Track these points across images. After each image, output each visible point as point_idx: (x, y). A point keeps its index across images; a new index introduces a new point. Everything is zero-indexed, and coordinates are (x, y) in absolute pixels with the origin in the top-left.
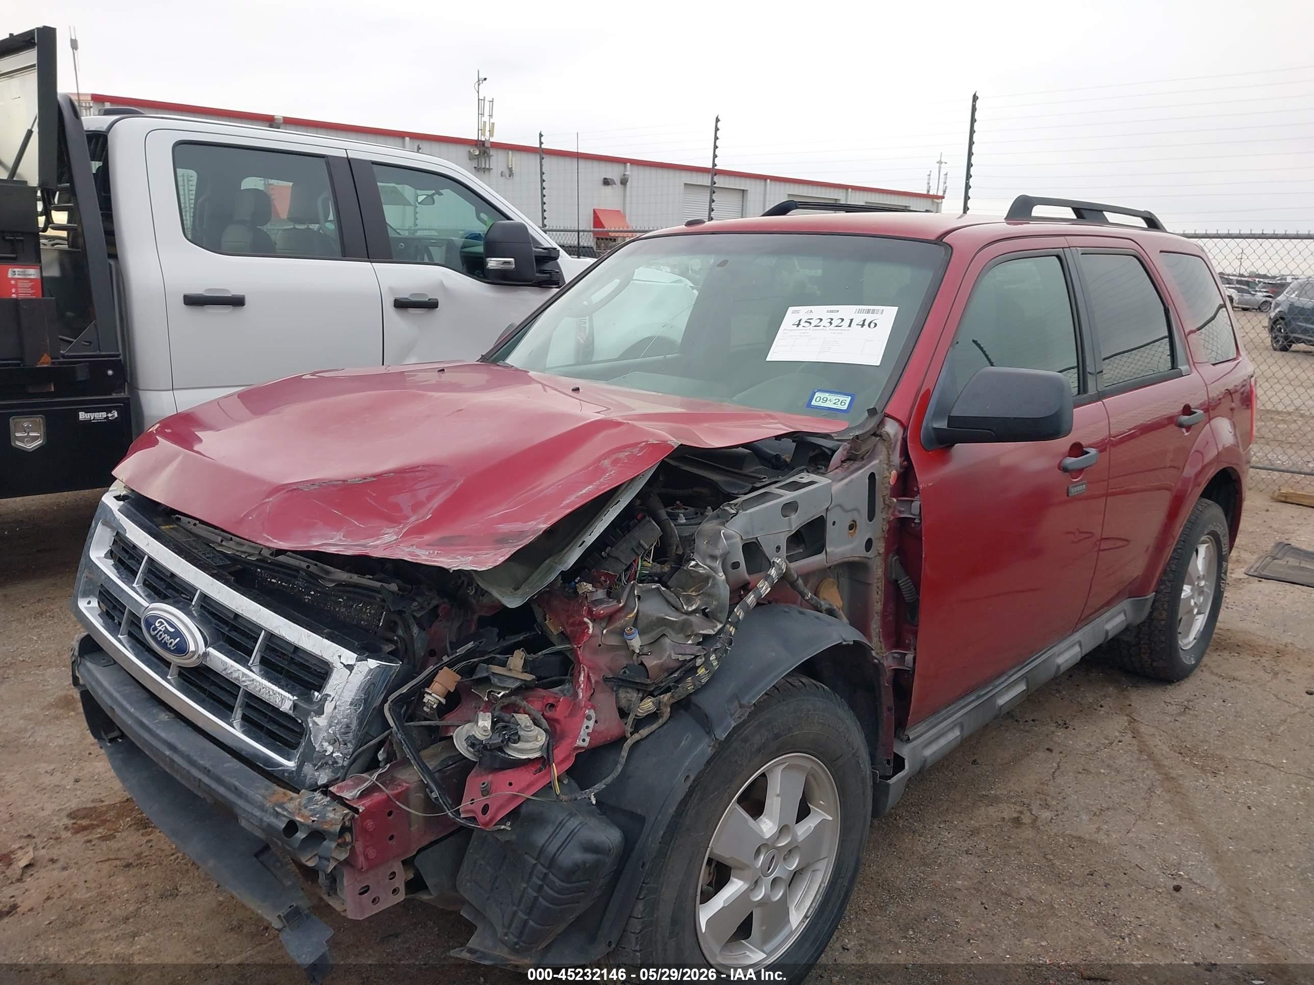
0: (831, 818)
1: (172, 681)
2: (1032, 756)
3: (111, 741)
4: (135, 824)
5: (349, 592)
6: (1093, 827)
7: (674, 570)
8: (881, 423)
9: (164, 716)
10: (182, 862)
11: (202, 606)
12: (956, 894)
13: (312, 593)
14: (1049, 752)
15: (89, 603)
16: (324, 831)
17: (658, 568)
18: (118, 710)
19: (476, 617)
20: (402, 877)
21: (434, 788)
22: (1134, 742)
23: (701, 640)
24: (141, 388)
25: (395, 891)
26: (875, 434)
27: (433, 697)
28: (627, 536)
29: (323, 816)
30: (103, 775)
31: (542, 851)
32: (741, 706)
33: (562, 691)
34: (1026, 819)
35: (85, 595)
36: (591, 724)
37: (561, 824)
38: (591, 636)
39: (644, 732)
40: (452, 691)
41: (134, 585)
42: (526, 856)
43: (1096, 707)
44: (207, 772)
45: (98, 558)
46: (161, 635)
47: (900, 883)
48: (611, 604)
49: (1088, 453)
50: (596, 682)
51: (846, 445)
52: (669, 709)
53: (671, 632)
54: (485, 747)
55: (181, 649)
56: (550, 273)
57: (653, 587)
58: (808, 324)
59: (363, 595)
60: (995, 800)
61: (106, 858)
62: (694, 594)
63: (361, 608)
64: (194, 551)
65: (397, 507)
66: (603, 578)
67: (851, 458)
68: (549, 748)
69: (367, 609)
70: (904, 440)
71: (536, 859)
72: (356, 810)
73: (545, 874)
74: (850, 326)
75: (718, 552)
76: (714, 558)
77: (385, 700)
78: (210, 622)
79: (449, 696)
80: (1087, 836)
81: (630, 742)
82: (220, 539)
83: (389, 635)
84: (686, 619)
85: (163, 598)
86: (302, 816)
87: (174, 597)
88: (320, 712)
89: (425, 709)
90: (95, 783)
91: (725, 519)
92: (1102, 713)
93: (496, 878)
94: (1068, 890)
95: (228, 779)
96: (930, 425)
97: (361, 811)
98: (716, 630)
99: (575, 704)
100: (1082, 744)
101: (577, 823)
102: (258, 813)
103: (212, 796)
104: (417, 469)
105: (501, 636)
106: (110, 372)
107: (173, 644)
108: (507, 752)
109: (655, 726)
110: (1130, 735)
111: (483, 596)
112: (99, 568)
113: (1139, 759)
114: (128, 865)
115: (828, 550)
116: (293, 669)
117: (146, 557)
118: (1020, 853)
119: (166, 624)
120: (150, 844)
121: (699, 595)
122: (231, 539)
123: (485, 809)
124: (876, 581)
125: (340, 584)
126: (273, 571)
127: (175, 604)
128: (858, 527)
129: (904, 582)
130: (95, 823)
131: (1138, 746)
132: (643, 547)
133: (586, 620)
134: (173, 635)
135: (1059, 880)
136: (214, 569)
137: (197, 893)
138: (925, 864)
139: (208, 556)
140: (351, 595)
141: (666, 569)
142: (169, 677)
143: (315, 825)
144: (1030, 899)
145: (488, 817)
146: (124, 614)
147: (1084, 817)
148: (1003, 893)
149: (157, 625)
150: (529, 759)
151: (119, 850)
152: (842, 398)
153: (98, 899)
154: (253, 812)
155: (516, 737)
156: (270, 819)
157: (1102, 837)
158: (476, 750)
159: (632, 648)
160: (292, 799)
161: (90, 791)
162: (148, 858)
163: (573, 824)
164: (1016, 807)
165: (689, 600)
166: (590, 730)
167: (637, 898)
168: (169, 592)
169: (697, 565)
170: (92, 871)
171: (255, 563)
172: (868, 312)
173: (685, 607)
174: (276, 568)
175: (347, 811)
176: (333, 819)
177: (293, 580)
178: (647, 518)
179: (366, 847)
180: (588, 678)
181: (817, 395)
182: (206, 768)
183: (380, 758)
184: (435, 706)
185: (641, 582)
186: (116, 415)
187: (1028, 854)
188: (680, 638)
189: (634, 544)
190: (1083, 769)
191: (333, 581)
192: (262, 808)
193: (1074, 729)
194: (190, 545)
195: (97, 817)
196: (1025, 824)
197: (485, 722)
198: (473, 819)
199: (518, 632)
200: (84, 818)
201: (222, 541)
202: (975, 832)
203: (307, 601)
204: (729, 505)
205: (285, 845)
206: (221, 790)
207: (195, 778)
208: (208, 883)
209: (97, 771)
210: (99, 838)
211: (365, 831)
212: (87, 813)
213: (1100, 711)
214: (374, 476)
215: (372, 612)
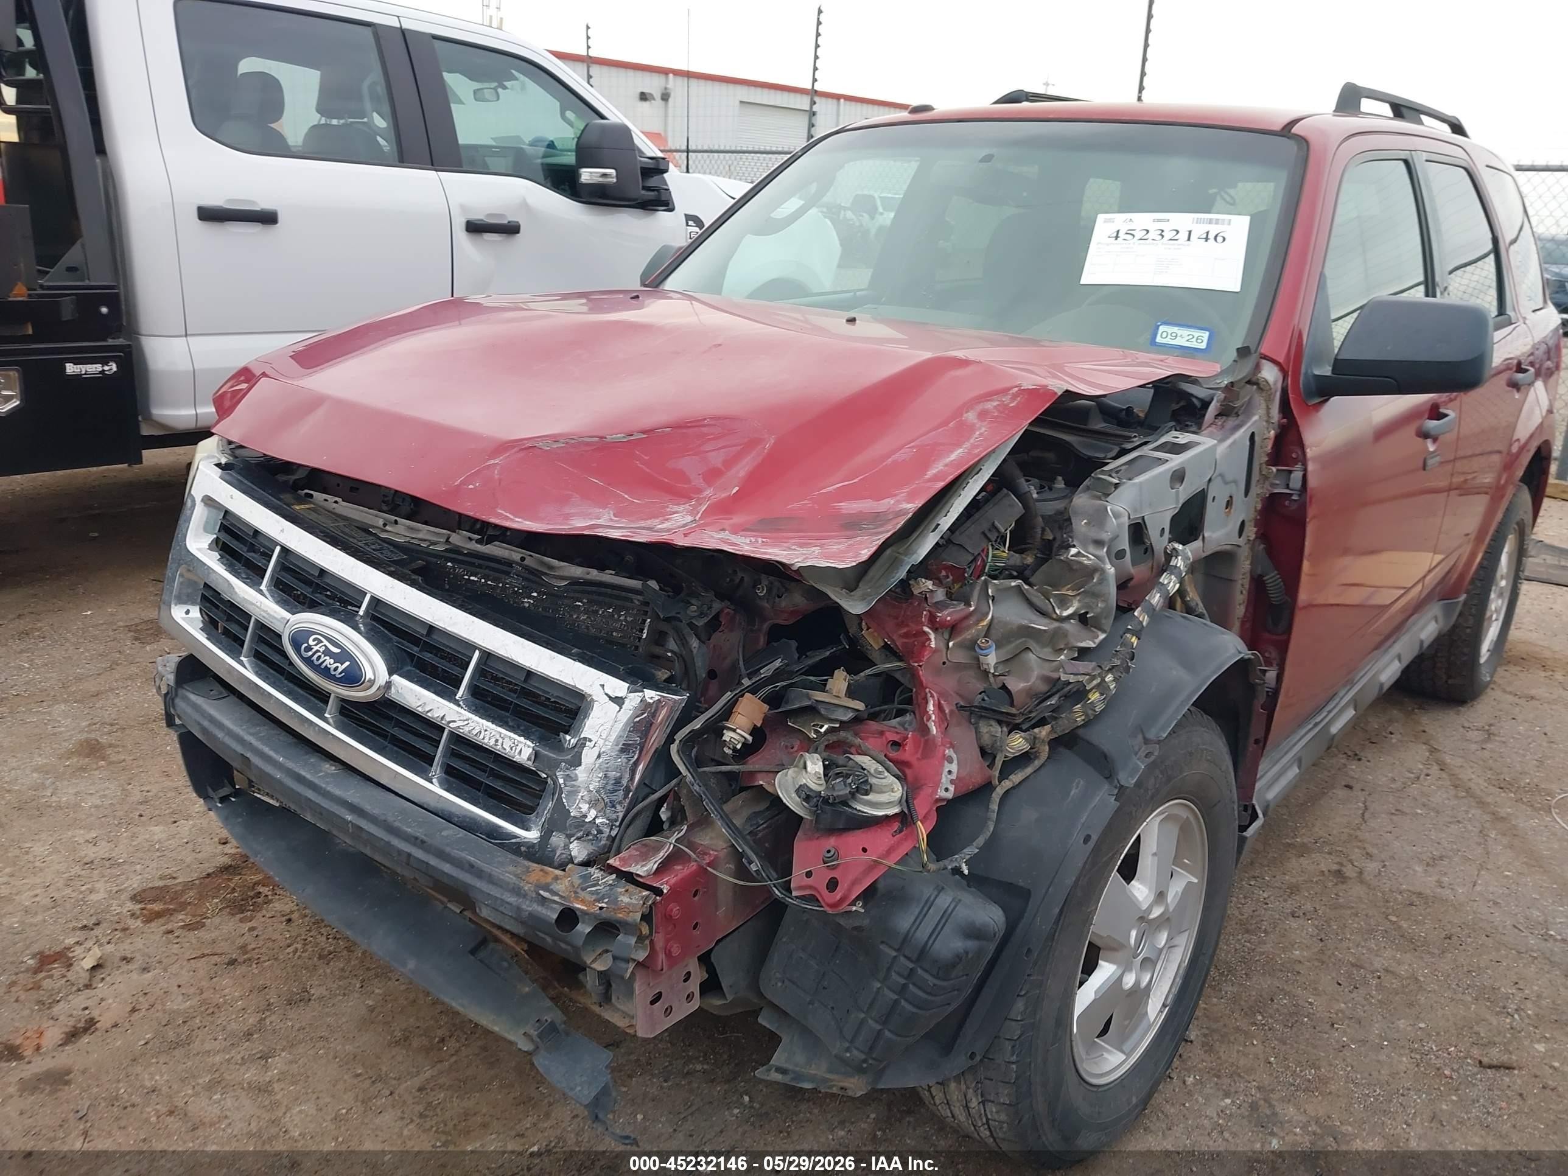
0: (1196, 881)
1: (331, 721)
2: (1330, 794)
3: (222, 800)
4: (227, 907)
5: (589, 593)
6: (1432, 880)
7: (1040, 562)
8: (1257, 368)
9: (329, 768)
10: (303, 955)
11: (374, 618)
12: (1298, 967)
13: (535, 594)
14: (1349, 791)
15: (188, 612)
16: (620, 922)
17: (1016, 559)
18: (256, 760)
19: (766, 626)
20: (699, 975)
21: (754, 857)
22: (1444, 775)
23: (1076, 655)
24: (144, 332)
25: (690, 997)
26: (1249, 382)
27: (736, 735)
28: (977, 516)
29: (614, 901)
30: (166, 844)
31: (906, 939)
32: (1146, 741)
33: (902, 724)
34: (1349, 871)
35: (181, 600)
36: (954, 767)
37: (929, 904)
38: (936, 651)
39: (1016, 778)
40: (759, 725)
41: (261, 588)
42: (882, 947)
43: (1384, 734)
44: (416, 841)
45: (199, 550)
46: (319, 657)
47: (1226, 955)
48: (958, 608)
49: (1446, 415)
50: (951, 712)
51: (1220, 395)
52: (1047, 748)
53: (1035, 645)
54: (826, 801)
55: (353, 677)
56: (657, 190)
57: (1013, 584)
58: (1131, 237)
59: (610, 596)
60: (1303, 851)
61: (199, 953)
62: (1070, 593)
63: (612, 615)
64: (351, 540)
65: (682, 476)
66: (944, 573)
67: (1225, 412)
68: (907, 801)
69: (620, 616)
70: (1284, 392)
71: (897, 950)
72: (658, 892)
73: (911, 969)
74: (1189, 239)
75: (1106, 536)
76: (1099, 543)
77: (670, 740)
78: (390, 640)
79: (755, 731)
80: (1429, 891)
81: (1000, 791)
82: (381, 523)
83: (658, 650)
84: (1059, 628)
85: (312, 606)
86: (583, 902)
87: (328, 605)
88: (577, 762)
89: (726, 750)
90: (158, 854)
91: (1106, 491)
92: (1394, 741)
93: (824, 974)
94: (1427, 958)
95: (456, 853)
96: (1309, 371)
97: (665, 891)
98: (1097, 641)
99: (926, 742)
100: (1385, 779)
101: (949, 900)
102: (513, 900)
103: (431, 876)
104: (701, 423)
105: (802, 651)
106: (104, 310)
107: (340, 670)
108: (855, 806)
109: (1029, 770)
110: (1436, 767)
111: (779, 597)
112: (205, 565)
113: (1456, 797)
114: (232, 962)
115: (1206, 535)
116: (524, 703)
117: (278, 549)
118: (1356, 915)
119: (326, 642)
120: (255, 933)
121: (1078, 594)
122: (396, 522)
123: (833, 885)
124: (1241, 577)
125: (575, 582)
126: (472, 564)
127: (332, 614)
128: (1233, 507)
129: (1272, 578)
130: (171, 907)
131: (1450, 780)
132: (998, 530)
133: (926, 629)
134: (340, 658)
135: (1412, 946)
136: (390, 566)
137: (336, 995)
138: (1247, 931)
139: (373, 547)
140: (595, 597)
141: (1029, 560)
142: (326, 715)
143: (605, 915)
144: (1387, 970)
145: (838, 894)
146: (247, 629)
147: (1417, 868)
148: (1353, 965)
149: (311, 642)
150: (887, 816)
151: (214, 942)
152: (1197, 333)
153: (203, 1009)
154: (504, 897)
155: (868, 787)
156: (530, 907)
157: (1447, 893)
158: (812, 804)
159: (985, 666)
160: (556, 878)
161: (154, 865)
162: (256, 951)
163: (944, 900)
164: (1332, 857)
165: (1064, 602)
166: (954, 777)
167: (1018, 996)
168: (318, 598)
169: (1078, 554)
170: (184, 972)
171: (442, 554)
172: (1210, 221)
173: (1058, 612)
174: (477, 562)
175: (646, 893)
176: (629, 904)
177: (503, 576)
178: (1005, 491)
179: (667, 941)
180: (939, 707)
181: (1162, 328)
182: (417, 838)
183: (664, 817)
184: (739, 747)
185: (995, 578)
186: (115, 369)
187: (1367, 915)
188: (1047, 653)
189: (985, 526)
190: (1397, 810)
191: (563, 578)
192: (517, 891)
193: (1369, 761)
194: (343, 532)
195: (172, 899)
196: (1350, 878)
197: (815, 765)
198: (813, 899)
199: (823, 647)
200: (155, 901)
201: (385, 525)
202: (1294, 890)
203: (527, 605)
204: (1103, 473)
205: (558, 942)
206: (447, 868)
207: (400, 852)
208: (346, 981)
209: (156, 837)
210: (183, 927)
211: (668, 917)
212: (157, 894)
213: (1391, 738)
214: (644, 432)
215: (629, 619)
